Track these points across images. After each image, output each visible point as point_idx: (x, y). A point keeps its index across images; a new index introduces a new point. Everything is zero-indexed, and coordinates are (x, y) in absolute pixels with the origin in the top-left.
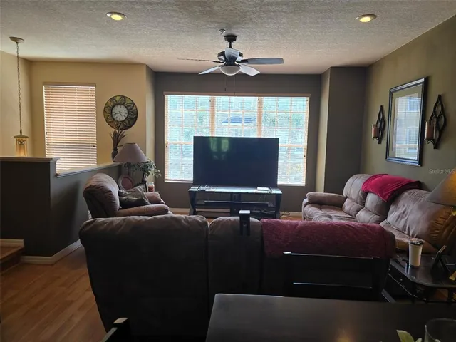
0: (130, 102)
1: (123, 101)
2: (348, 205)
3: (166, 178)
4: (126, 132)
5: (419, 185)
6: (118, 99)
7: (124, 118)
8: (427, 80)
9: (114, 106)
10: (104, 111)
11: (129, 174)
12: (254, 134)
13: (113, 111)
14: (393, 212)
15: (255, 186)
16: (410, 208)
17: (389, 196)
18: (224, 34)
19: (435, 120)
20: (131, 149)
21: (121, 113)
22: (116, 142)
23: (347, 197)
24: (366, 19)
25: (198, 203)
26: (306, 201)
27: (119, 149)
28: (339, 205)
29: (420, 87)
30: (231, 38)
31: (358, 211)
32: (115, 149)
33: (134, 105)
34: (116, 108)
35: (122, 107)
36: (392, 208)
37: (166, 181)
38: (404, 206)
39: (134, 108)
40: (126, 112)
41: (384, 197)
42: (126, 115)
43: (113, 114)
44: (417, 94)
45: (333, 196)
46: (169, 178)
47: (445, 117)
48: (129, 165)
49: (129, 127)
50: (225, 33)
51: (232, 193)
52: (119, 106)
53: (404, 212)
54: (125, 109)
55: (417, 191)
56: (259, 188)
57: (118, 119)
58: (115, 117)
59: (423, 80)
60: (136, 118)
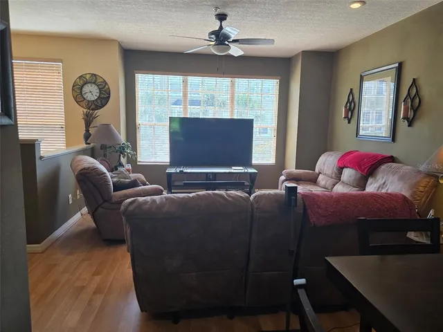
0: (102, 80)
1: (94, 79)
2: (323, 180)
3: (138, 160)
4: (99, 112)
5: (392, 159)
6: (88, 77)
7: (96, 98)
8: (401, 64)
9: (83, 85)
10: (73, 89)
11: (105, 156)
12: (226, 115)
13: (84, 89)
14: (371, 183)
15: (230, 165)
16: (390, 180)
17: (369, 169)
18: (217, 13)
19: (409, 100)
20: (107, 130)
21: (91, 92)
22: (88, 124)
23: (320, 173)
24: (356, 6)
25: (176, 184)
26: (283, 178)
27: (92, 131)
28: (313, 180)
29: (394, 72)
30: (222, 17)
31: (334, 185)
32: (87, 131)
33: (106, 83)
34: (86, 86)
35: (93, 85)
36: (370, 180)
37: (138, 163)
38: (383, 178)
39: (107, 86)
40: (98, 91)
41: (362, 171)
42: (98, 95)
43: (83, 93)
44: (390, 78)
45: (307, 173)
46: (141, 160)
47: (419, 98)
48: (103, 147)
49: (101, 108)
50: (219, 11)
51: (207, 173)
52: (89, 85)
53: (384, 183)
54: (96, 87)
55: (394, 165)
56: (233, 168)
57: (88, 99)
58: (85, 96)
59: (397, 65)
60: (109, 97)
